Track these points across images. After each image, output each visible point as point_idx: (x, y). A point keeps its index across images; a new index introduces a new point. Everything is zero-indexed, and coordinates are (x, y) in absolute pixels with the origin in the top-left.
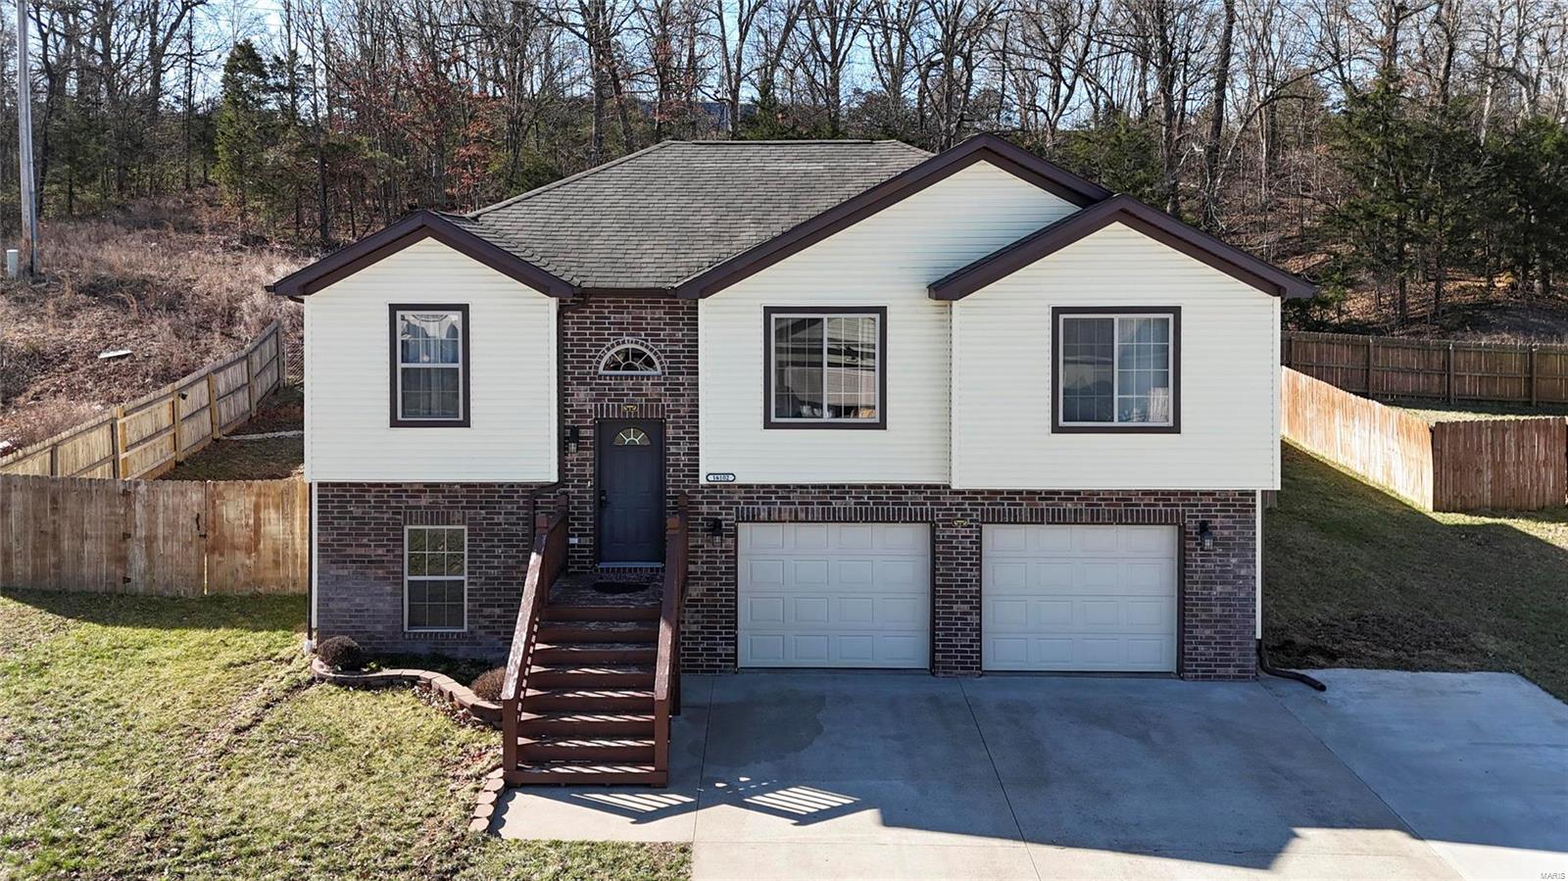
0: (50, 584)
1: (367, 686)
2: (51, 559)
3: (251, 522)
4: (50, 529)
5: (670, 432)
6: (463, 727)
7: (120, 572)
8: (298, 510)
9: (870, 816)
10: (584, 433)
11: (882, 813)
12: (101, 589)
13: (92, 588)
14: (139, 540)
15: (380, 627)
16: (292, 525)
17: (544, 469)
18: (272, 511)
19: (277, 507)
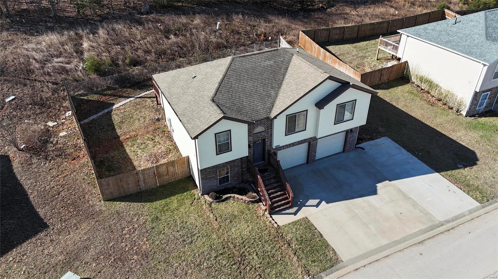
0: (123, 195)
1: (223, 201)
2: (122, 190)
3: (166, 170)
4: (121, 185)
5: (267, 140)
6: (249, 205)
7: (139, 188)
8: (176, 165)
9: (324, 202)
10: (251, 145)
11: (325, 201)
12: (135, 192)
13: (133, 193)
14: (142, 181)
15: (214, 187)
16: (175, 168)
17: (246, 154)
18: (170, 167)
19: (171, 166)
